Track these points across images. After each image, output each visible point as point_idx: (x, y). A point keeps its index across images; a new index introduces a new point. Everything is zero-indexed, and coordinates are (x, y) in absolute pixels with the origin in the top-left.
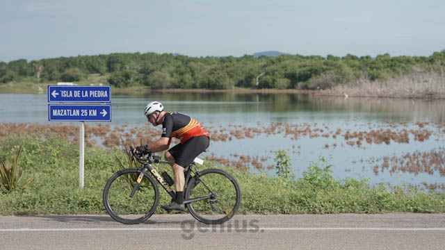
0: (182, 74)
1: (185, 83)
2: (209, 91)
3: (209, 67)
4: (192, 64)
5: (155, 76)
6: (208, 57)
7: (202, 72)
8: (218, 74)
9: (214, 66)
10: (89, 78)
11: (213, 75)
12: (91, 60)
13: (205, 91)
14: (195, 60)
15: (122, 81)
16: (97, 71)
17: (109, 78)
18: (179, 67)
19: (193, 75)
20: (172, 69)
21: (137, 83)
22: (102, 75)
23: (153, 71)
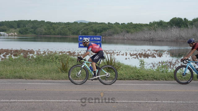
0: (49, 29)
1: (51, 33)
2: (61, 36)
3: (61, 27)
4: (54, 25)
5: (38, 30)
6: (59, 22)
7: (58, 29)
8: (65, 29)
9: (62, 26)
10: (10, 30)
11: (62, 30)
12: (10, 23)
13: (59, 36)
14: (54, 23)
15: (25, 32)
17: (19, 30)
18: (48, 26)
19: (54, 30)
20: (45, 27)
21: (31, 33)
22: (15, 29)
23: (37, 28)
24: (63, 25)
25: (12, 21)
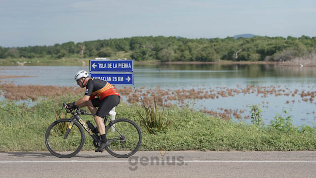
0: (182, 51)
1: (185, 57)
2: (202, 63)
3: (202, 46)
4: (190, 44)
5: (163, 53)
6: (201, 39)
7: (197, 50)
8: (209, 50)
9: (205, 45)
10: (117, 55)
11: (205, 52)
12: (118, 42)
13: (199, 63)
14: (192, 41)
15: (140, 56)
16: (123, 50)
17: (131, 54)
18: (180, 46)
19: (190, 52)
20: (176, 47)
21: (151, 58)
22: (126, 52)
23: (162, 49)
24: (206, 43)
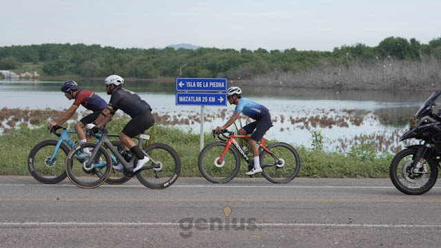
0: (111, 64)
2: (136, 79)
3: (136, 58)
4: (120, 54)
5: (86, 65)
6: (133, 49)
7: (130, 63)
8: (145, 64)
9: (141, 57)
10: (24, 67)
11: (140, 65)
12: (24, 50)
13: (133, 79)
15: (55, 69)
16: (31, 61)
17: (42, 67)
18: (108, 57)
19: (121, 65)
20: (102, 59)
21: (69, 72)
22: (35, 63)
23: (84, 61)
24: (140, 54)
25: (27, 45)
